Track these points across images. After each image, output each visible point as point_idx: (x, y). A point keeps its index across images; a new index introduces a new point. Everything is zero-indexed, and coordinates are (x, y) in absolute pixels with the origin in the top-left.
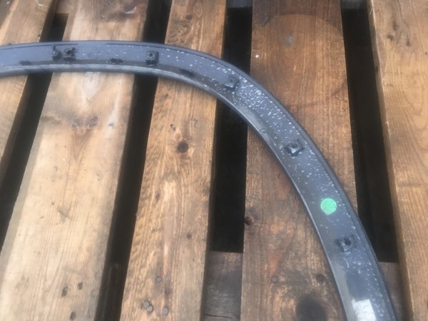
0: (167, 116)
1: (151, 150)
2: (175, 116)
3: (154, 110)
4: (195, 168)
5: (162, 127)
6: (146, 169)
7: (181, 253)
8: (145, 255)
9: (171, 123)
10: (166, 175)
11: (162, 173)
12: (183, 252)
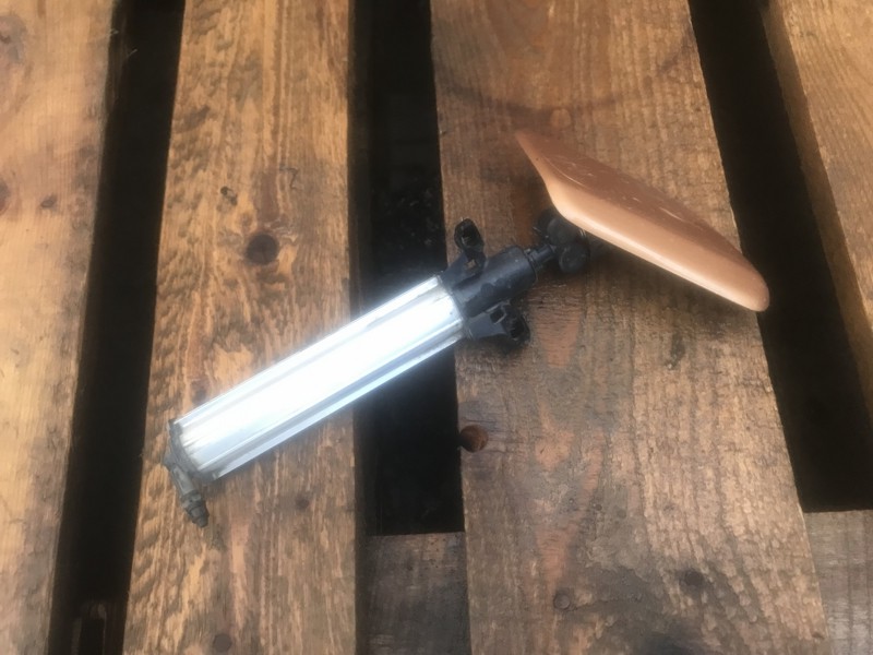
0: (212, 167)
1: (171, 267)
2: (232, 163)
3: (172, 153)
4: (302, 306)
5: (198, 197)
6: (161, 322)
7: (282, 557)
8: (174, 576)
9: (222, 184)
10: (220, 333)
11: (208, 329)
12: (289, 553)
